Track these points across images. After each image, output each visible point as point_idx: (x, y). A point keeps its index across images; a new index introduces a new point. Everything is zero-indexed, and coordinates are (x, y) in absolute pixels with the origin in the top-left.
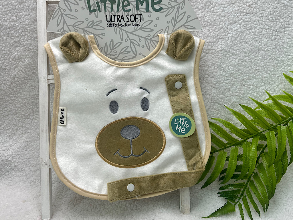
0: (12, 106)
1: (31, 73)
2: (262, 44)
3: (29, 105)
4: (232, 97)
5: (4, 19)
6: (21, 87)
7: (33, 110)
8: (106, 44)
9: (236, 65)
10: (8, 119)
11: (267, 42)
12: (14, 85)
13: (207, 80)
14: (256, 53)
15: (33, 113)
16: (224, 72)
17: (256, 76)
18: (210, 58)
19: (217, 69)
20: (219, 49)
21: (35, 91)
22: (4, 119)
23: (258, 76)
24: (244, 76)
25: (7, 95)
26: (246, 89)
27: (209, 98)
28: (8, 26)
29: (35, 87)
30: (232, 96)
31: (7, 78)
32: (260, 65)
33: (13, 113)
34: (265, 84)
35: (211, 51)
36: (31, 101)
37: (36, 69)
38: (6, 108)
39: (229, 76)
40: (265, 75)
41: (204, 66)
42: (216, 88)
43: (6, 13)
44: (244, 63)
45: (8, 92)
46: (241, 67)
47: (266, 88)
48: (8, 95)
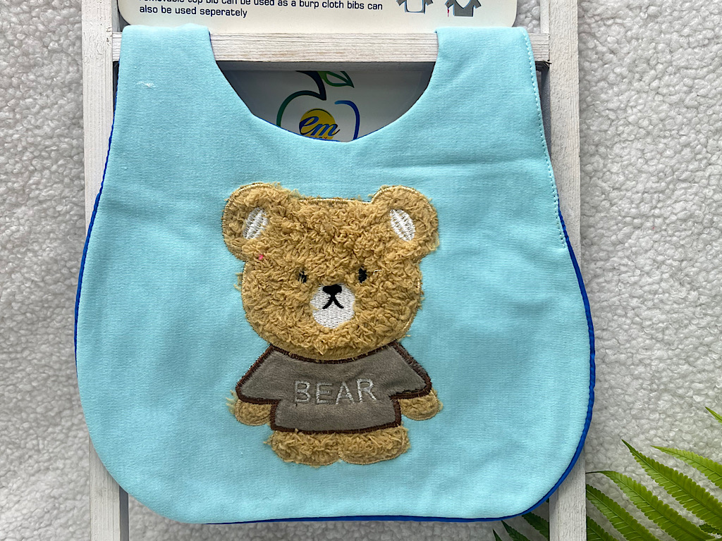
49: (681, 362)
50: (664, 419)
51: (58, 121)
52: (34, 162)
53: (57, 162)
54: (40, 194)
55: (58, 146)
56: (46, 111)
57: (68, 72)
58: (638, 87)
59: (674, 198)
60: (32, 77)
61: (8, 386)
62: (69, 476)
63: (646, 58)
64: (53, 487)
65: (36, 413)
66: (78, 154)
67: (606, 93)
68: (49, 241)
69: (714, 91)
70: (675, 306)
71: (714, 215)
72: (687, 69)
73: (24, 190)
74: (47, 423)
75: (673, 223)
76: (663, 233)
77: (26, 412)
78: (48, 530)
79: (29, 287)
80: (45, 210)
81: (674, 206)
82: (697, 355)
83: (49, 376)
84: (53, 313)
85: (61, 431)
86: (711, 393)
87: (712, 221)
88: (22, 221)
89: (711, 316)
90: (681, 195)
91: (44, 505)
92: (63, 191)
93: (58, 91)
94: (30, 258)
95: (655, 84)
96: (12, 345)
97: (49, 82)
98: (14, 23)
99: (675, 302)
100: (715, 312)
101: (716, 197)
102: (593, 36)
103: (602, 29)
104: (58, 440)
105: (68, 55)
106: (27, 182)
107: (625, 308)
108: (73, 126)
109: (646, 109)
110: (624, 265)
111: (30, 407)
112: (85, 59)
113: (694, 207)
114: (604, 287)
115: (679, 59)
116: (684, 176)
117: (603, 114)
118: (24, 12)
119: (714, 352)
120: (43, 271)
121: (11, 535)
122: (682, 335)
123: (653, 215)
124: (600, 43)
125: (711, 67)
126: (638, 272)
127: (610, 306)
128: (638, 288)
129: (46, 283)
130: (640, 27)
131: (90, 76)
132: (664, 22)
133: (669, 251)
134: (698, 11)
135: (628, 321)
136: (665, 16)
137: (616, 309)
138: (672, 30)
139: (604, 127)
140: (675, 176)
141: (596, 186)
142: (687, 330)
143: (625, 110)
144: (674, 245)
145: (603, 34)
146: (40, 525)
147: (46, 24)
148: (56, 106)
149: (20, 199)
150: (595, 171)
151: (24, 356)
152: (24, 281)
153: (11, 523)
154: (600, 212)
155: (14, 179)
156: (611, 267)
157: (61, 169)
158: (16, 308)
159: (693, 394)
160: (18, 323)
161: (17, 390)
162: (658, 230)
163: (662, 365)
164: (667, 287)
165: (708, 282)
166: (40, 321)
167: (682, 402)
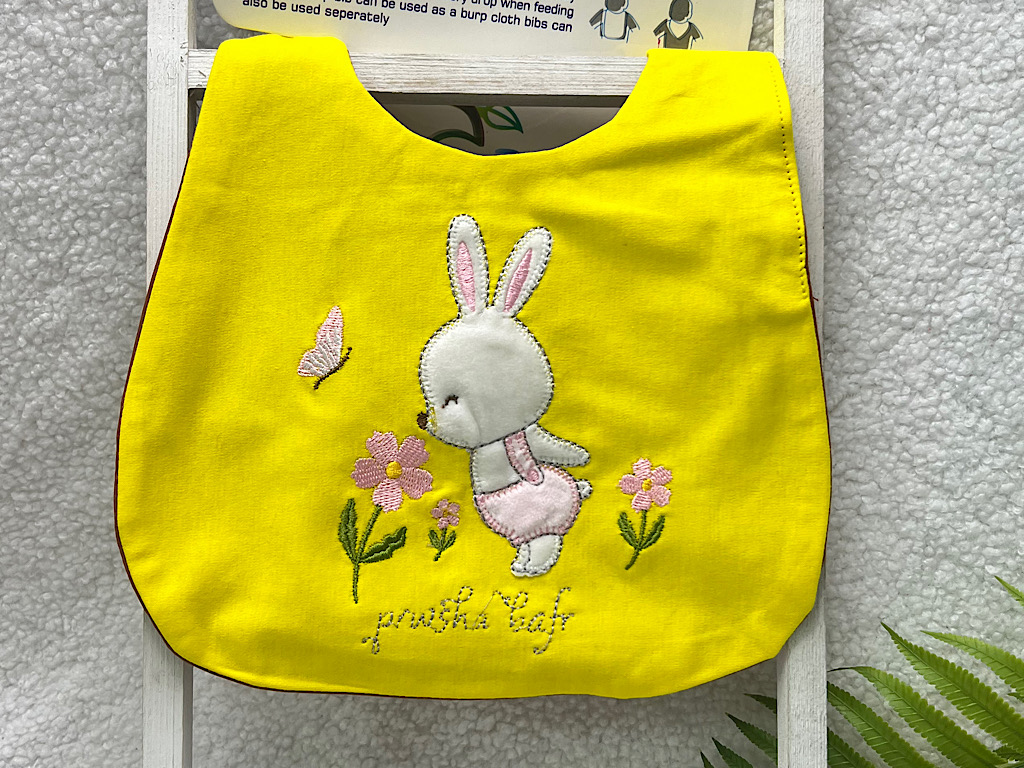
49: (967, 517)
50: (943, 598)
51: (113, 168)
52: (77, 225)
53: (108, 225)
54: (83, 269)
55: (110, 203)
56: (97, 154)
57: (129, 102)
58: (911, 135)
59: (959, 287)
60: (80, 107)
61: (24, 539)
62: (105, 670)
63: (921, 97)
64: (81, 687)
65: (62, 579)
66: (138, 214)
67: (867, 144)
68: (92, 335)
69: (1015, 143)
70: (959, 437)
71: (1015, 313)
72: (979, 111)
73: (61, 264)
74: (75, 594)
75: (956, 323)
76: (943, 336)
77: (46, 576)
78: (72, 747)
79: (62, 399)
80: (89, 292)
81: (958, 299)
82: (990, 507)
83: (83, 527)
85: (96, 605)
86: (1010, 562)
87: (1011, 322)
88: (57, 306)
89: (1010, 453)
90: (970, 284)
91: (68, 711)
92: (114, 266)
93: (114, 128)
94: (65, 358)
95: (934, 132)
96: (33, 481)
97: (103, 114)
98: (59, 33)
99: (958, 433)
100: (1016, 449)
101: (1018, 287)
102: (851, 66)
103: (862, 57)
104: (91, 619)
105: (130, 78)
106: (66, 252)
107: (888, 439)
108: (132, 176)
109: (920, 166)
110: (889, 380)
111: (55, 570)
112: (151, 85)
113: (986, 302)
114: (861, 409)
115: (967, 98)
116: (972, 258)
117: (862, 173)
118: (73, 19)
119: (1016, 506)
120: (82, 376)
121: (21, 751)
122: (969, 480)
123: (929, 312)
124: (860, 76)
125: (1011, 110)
126: (907, 390)
127: (868, 436)
128: (907, 412)
129: (85, 394)
130: (916, 54)
131: (157, 108)
132: (948, 48)
133: (951, 362)
134: (994, 33)
135: (893, 458)
136: (949, 41)
137: (876, 441)
138: (959, 59)
139: (863, 191)
140: (960, 259)
141: (851, 271)
142: (976, 473)
143: (892, 167)
144: (958, 353)
145: (863, 65)
146: (61, 739)
147: (102, 35)
148: (111, 148)
149: (55, 275)
150: (850, 250)
151: (50, 496)
152: (56, 391)
153: (20, 736)
154: (856, 306)
155: (49, 248)
156: (870, 383)
157: (114, 234)
158: (43, 428)
159: (986, 564)
160: (44, 450)
161: (37, 545)
162: (937, 333)
163: (940, 520)
164: (948, 411)
165: (1006, 405)
166: (74, 447)
167: (969, 573)
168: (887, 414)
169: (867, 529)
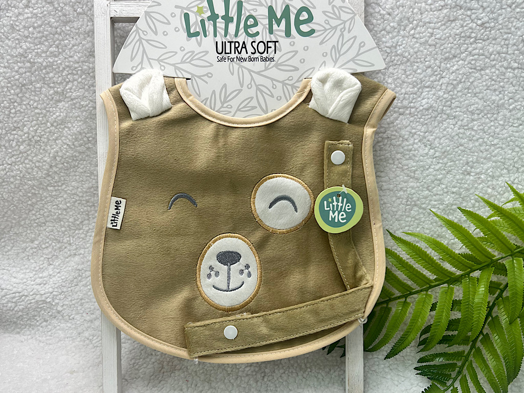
0: (53, 208)
1: (85, 149)
2: (504, 96)
3: (81, 206)
4: (445, 195)
5: (37, 53)
6: (68, 173)
7: (88, 215)
8: (214, 92)
9: (454, 136)
10: (45, 229)
11: (515, 93)
12: (55, 169)
13: (399, 163)
14: (493, 114)
15: (88, 220)
16: (431, 148)
17: (492, 156)
18: (406, 123)
19: (419, 143)
20: (423, 106)
21: (92, 181)
22: (39, 229)
23: (495, 156)
24: (470, 156)
25: (43, 188)
26: (473, 180)
27: (402, 197)
28: (44, 64)
29: (92, 173)
30: (446, 193)
31: (42, 157)
32: (500, 136)
33: (53, 219)
34: (509, 171)
35: (409, 109)
36: (84, 199)
37: (93, 142)
38: (41, 211)
39: (441, 156)
40: (509, 154)
41: (395, 137)
42: (417, 179)
43: (40, 41)
44: (470, 132)
45: (45, 183)
46: (464, 139)
47: (512, 179)
48: (45, 187)
49: (424, 189)
64: (78, 264)
65: (69, 222)
68: (76, 122)
69: (444, 36)
70: (421, 158)
71: (444, 106)
72: (430, 23)
73: (63, 93)
74: (75, 228)
75: (421, 111)
76: (415, 117)
77: (63, 221)
79: (66, 148)
80: (75, 104)
81: (422, 101)
82: (433, 185)
83: (76, 201)
84: (79, 164)
85: (83, 232)
86: (441, 207)
87: (442, 110)
91: (74, 274)
92: (84, 93)
95: (412, 32)
96: (56, 182)
99: (421, 156)
107: (393, 159)
109: (407, 46)
111: (66, 218)
113: (433, 102)
122: (425, 174)
124: (382, 9)
126: (401, 139)
127: (385, 158)
128: (401, 148)
133: (418, 127)
135: (395, 167)
137: (388, 160)
143: (395, 47)
144: (421, 123)
146: (72, 285)
149: (61, 98)
151: (62, 188)
153: (56, 284)
156: (386, 137)
158: (59, 160)
160: (59, 169)
161: (59, 208)
162: (413, 115)
163: (413, 191)
164: (417, 147)
165: (440, 144)
166: (72, 168)
167: (424, 212)
168: (393, 149)
169: (384, 195)
